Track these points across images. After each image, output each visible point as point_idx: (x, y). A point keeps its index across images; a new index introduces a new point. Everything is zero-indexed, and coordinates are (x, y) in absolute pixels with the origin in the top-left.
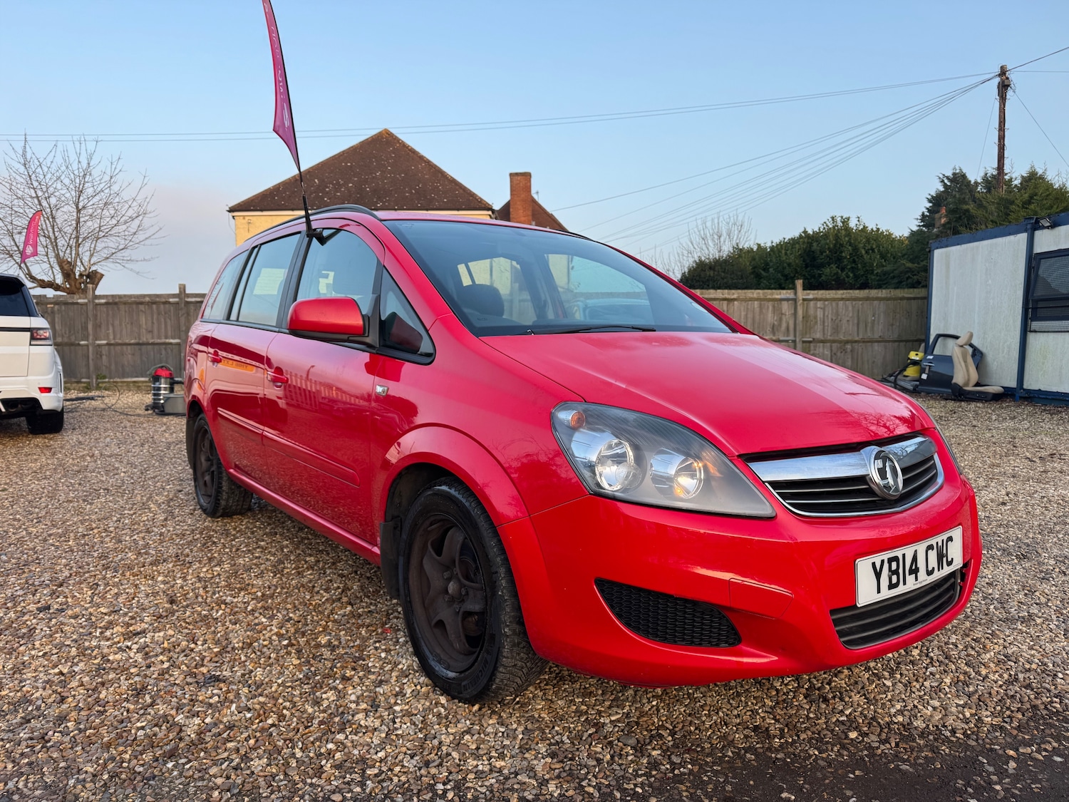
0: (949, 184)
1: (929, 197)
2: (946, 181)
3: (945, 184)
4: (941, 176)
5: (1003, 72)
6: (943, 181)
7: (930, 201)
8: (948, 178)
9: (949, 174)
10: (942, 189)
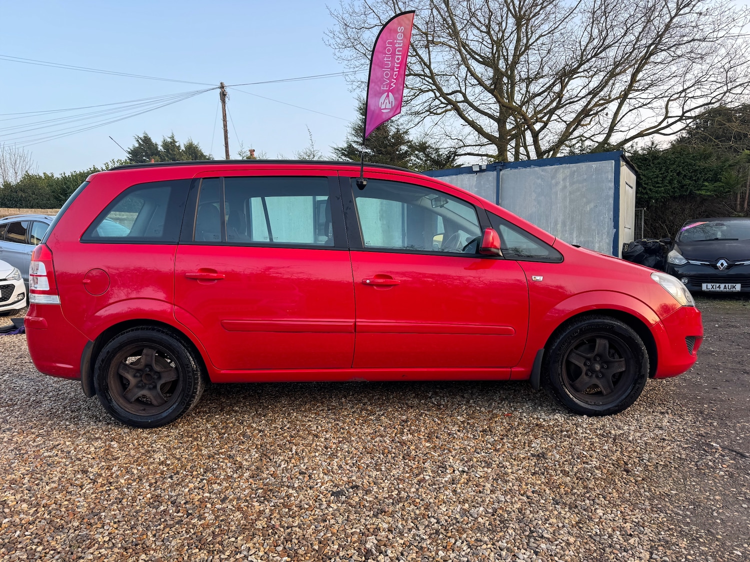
0: (142, 143)
1: (129, 150)
2: (140, 141)
3: (139, 143)
4: (137, 137)
5: (222, 87)
6: (138, 141)
7: (129, 153)
8: (141, 138)
9: (142, 136)
10: (137, 145)
